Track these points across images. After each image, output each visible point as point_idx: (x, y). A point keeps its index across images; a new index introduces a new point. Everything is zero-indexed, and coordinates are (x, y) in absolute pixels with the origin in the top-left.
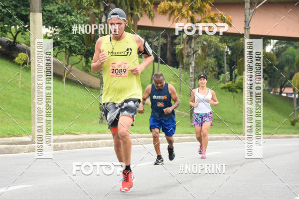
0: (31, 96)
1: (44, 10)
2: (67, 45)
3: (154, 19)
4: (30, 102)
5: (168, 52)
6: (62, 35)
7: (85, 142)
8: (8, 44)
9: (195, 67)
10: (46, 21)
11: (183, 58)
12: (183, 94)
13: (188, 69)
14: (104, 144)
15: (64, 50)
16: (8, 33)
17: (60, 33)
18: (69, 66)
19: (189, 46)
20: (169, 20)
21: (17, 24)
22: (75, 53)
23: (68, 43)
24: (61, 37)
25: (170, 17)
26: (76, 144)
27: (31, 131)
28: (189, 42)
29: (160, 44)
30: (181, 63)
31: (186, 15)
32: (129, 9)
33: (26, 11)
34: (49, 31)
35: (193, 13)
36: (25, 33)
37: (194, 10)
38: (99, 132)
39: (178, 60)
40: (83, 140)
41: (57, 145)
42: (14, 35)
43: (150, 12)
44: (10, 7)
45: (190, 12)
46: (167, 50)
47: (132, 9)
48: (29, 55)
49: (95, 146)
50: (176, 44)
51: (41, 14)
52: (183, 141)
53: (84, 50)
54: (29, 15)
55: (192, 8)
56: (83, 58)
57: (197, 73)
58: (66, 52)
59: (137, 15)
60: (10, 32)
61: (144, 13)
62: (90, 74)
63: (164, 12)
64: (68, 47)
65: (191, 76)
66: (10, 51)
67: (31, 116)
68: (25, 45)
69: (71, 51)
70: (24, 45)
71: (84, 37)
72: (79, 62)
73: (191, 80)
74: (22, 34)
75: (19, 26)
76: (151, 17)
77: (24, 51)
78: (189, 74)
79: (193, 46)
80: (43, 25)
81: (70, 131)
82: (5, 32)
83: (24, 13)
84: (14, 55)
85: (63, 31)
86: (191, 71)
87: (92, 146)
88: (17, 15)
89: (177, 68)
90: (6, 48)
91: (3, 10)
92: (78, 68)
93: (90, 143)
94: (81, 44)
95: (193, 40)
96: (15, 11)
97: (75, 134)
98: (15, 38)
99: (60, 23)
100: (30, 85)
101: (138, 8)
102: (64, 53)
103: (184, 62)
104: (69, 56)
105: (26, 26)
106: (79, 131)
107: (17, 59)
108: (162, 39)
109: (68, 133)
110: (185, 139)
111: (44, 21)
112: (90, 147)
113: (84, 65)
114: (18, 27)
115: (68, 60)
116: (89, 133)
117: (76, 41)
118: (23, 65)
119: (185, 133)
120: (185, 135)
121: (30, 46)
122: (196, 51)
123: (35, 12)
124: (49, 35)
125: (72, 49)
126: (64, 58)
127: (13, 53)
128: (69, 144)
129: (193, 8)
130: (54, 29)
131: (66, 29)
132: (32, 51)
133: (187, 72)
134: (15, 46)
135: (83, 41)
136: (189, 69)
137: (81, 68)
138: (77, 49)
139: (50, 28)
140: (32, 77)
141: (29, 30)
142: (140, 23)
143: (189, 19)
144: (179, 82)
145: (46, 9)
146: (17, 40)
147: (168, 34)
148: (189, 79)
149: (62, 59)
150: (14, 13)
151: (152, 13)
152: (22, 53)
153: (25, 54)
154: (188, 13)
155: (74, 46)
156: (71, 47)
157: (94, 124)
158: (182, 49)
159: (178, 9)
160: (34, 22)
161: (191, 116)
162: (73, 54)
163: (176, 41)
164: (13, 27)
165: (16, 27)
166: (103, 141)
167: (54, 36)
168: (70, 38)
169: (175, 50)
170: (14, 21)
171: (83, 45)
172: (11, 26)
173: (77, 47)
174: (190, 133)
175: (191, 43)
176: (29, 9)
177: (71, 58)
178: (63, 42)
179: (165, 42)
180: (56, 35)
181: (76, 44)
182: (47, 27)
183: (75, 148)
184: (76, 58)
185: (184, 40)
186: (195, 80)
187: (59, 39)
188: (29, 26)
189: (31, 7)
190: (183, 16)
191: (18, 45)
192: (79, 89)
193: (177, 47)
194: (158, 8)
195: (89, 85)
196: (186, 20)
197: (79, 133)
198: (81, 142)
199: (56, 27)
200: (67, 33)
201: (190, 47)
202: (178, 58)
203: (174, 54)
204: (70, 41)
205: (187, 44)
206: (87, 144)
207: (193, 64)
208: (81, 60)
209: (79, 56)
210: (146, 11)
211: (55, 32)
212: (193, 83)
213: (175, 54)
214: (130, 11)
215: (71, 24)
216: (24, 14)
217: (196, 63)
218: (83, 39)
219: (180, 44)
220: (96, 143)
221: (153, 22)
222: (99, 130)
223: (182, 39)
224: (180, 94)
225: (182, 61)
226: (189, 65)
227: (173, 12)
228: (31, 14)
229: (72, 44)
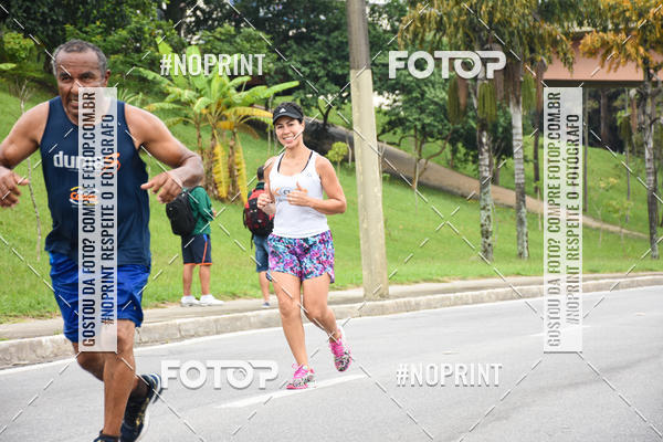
0: (357, 218)
1: (373, 64)
2: (417, 123)
3: (574, 66)
4: (358, 227)
5: (602, 125)
6: (407, 106)
7: (458, 294)
8: (314, 128)
9: (654, 148)
10: (379, 84)
11: (631, 134)
12: (634, 200)
13: (640, 153)
14: (493, 296)
15: (412, 132)
16: (313, 108)
17: (405, 102)
18: (423, 161)
19: (641, 110)
20: (602, 67)
21: (328, 92)
22: (432, 137)
23: (419, 120)
24: (405, 109)
25: (604, 60)
26: (443, 299)
27: (361, 279)
28: (642, 103)
29: (587, 110)
30: (627, 143)
31: (634, 55)
32: (527, 51)
33: (343, 68)
34: (384, 101)
35: (646, 50)
36: (343, 106)
37: (648, 45)
38: (482, 276)
39: (621, 138)
40: (454, 291)
41: (409, 302)
42: (324, 111)
43: (565, 54)
44: (314, 62)
45: (642, 50)
46: (600, 122)
47: (532, 50)
48: (352, 145)
49: (476, 301)
50: (616, 110)
51: (369, 71)
52: (639, 284)
53: (449, 130)
54: (349, 74)
55: (644, 42)
56: (447, 145)
57: (659, 159)
58: (415, 137)
59: (542, 61)
60: (317, 107)
61: (554, 56)
62: (461, 173)
63: (592, 53)
64: (419, 127)
65: (647, 165)
66: (319, 140)
67: (360, 253)
68: (344, 129)
69: (425, 134)
70: (341, 129)
71: (447, 108)
72: (441, 152)
73: (648, 174)
74: (338, 109)
75: (332, 94)
76: (568, 63)
77: (343, 138)
78: (643, 161)
79: (649, 110)
80: (374, 90)
81: (430, 277)
82: (308, 106)
83: (339, 71)
84: (325, 147)
85: (410, 100)
86: (647, 156)
87: (471, 301)
88: (327, 75)
89: (622, 153)
90: (311, 136)
91: (303, 69)
92: (438, 163)
93: (467, 296)
94: (442, 121)
95: (649, 100)
96: (324, 69)
97: (439, 281)
98: (326, 116)
99: (403, 85)
100: (357, 197)
101: (543, 48)
102: (413, 139)
103: (634, 140)
104: (422, 143)
105: (344, 95)
106: (447, 275)
107: (330, 153)
108: (591, 102)
109: (425, 280)
110: (643, 281)
111: (374, 83)
112: (466, 304)
113: (450, 157)
114: (330, 97)
115: (420, 151)
116: (464, 279)
117: (434, 115)
118: (342, 163)
119: (643, 271)
120: (641, 273)
121: (352, 129)
122: (655, 119)
123: (358, 68)
124: (385, 108)
125: (427, 129)
126: (413, 147)
127: (324, 144)
128: (430, 299)
129: (646, 41)
130: (392, 97)
131: (414, 95)
132: (356, 138)
133: (639, 160)
134: (326, 130)
135: (445, 115)
136: (644, 154)
137: (443, 162)
138: (436, 130)
139: (386, 95)
140: (358, 182)
141: (350, 101)
142: (548, 75)
143: (640, 61)
144: (625, 178)
145: (377, 62)
146: (330, 119)
147: (600, 92)
148: (644, 171)
149: (409, 149)
150: (322, 73)
151: (569, 56)
152: (340, 143)
153: (344, 144)
154: (637, 50)
155: (429, 124)
156: (424, 126)
157: (473, 262)
158: (629, 118)
159: (618, 44)
160: (358, 87)
161: (652, 238)
162: (430, 139)
163: (617, 103)
164: (321, 97)
165: (327, 97)
166: (490, 290)
167: (394, 109)
168: (422, 110)
169: (615, 120)
170: (323, 87)
171: (446, 122)
172: (318, 96)
173: (434, 126)
174: (651, 270)
175: (644, 106)
176: (347, 63)
177: (426, 146)
178: (410, 118)
179: (595, 105)
180: (397, 107)
181: (435, 120)
182: (380, 93)
183: (441, 306)
184: (434, 146)
185: (631, 100)
186: (655, 173)
187: (402, 113)
188: (349, 94)
189: (351, 59)
190: (628, 57)
191: (332, 130)
192: (443, 201)
193: (619, 114)
194: (580, 47)
195: (460, 192)
196: (635, 64)
197: (445, 279)
198: (452, 295)
199: (397, 92)
200: (416, 102)
201: (644, 113)
202: (622, 134)
203: (613, 128)
204: (423, 116)
205: (638, 107)
206: (461, 298)
207: (651, 145)
208: (444, 148)
209: (439, 142)
210: (558, 53)
211: (395, 101)
212: (652, 178)
213: (616, 127)
214: (528, 56)
215: (422, 85)
216: (340, 73)
217: (656, 141)
218: (446, 110)
219: (624, 108)
220: (477, 296)
221: (572, 72)
222: (484, 273)
223: (627, 98)
224: (628, 199)
225: (630, 140)
226: (642, 145)
227: (608, 51)
228: (352, 72)
229: (427, 121)
